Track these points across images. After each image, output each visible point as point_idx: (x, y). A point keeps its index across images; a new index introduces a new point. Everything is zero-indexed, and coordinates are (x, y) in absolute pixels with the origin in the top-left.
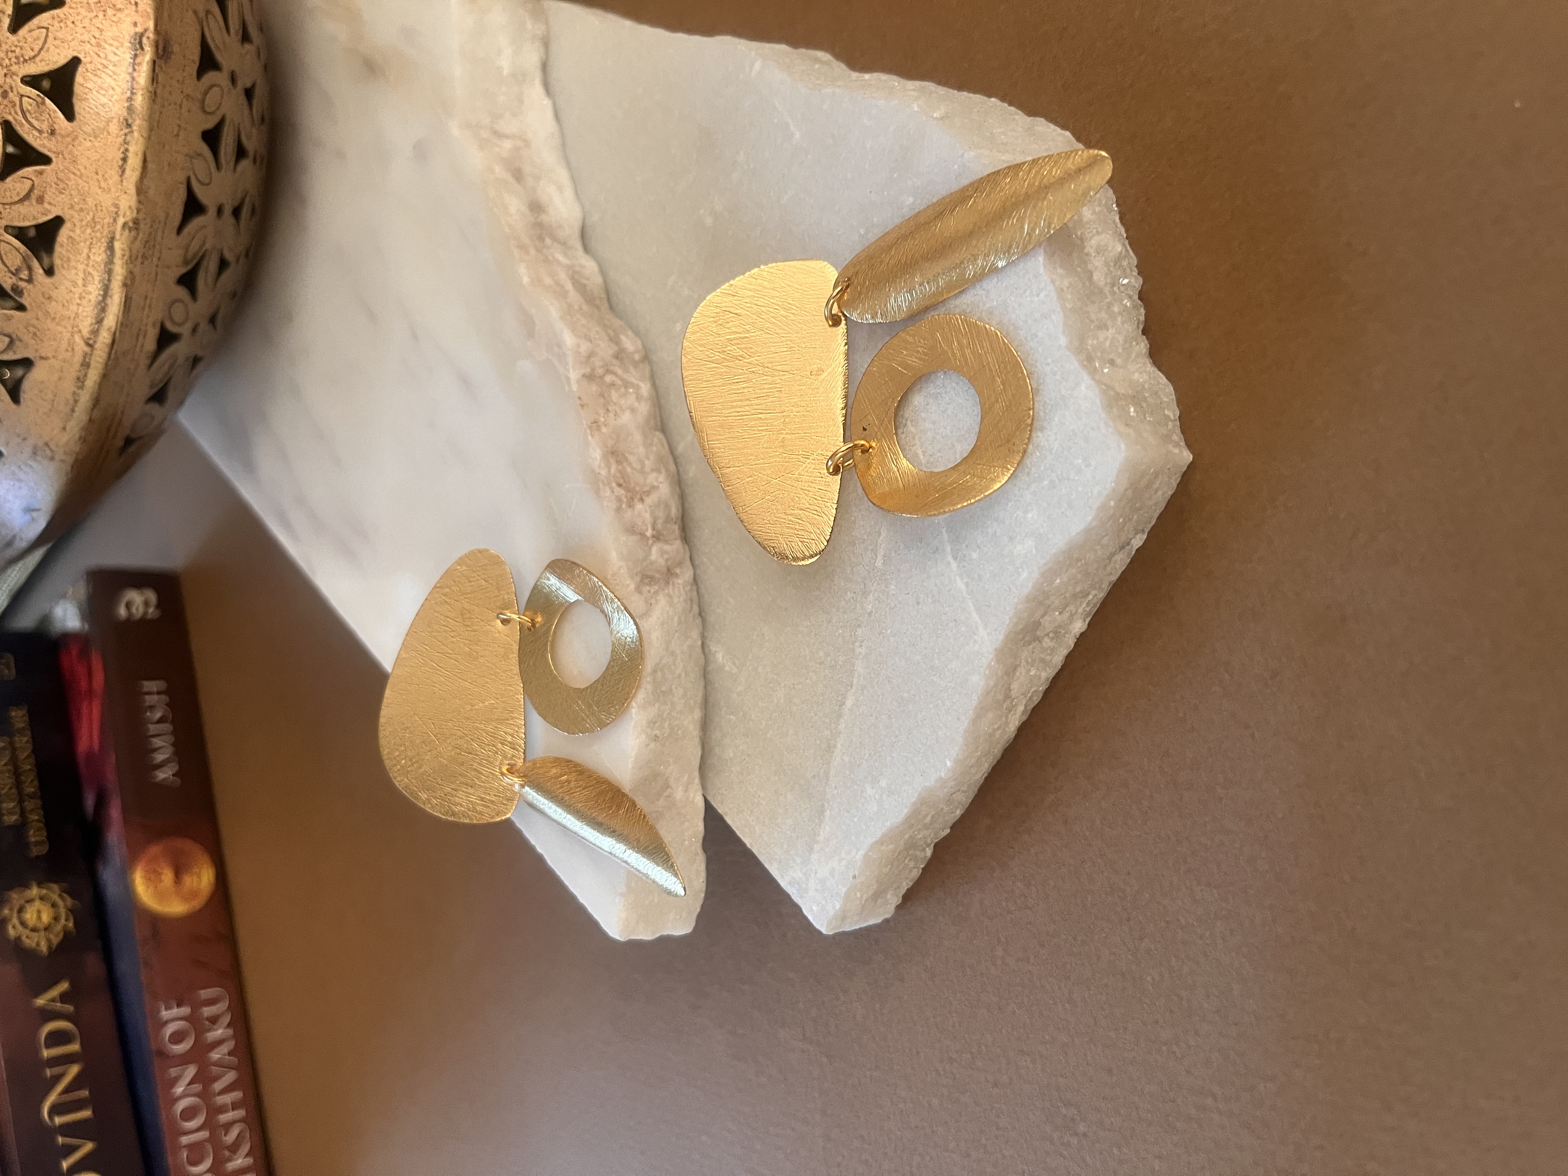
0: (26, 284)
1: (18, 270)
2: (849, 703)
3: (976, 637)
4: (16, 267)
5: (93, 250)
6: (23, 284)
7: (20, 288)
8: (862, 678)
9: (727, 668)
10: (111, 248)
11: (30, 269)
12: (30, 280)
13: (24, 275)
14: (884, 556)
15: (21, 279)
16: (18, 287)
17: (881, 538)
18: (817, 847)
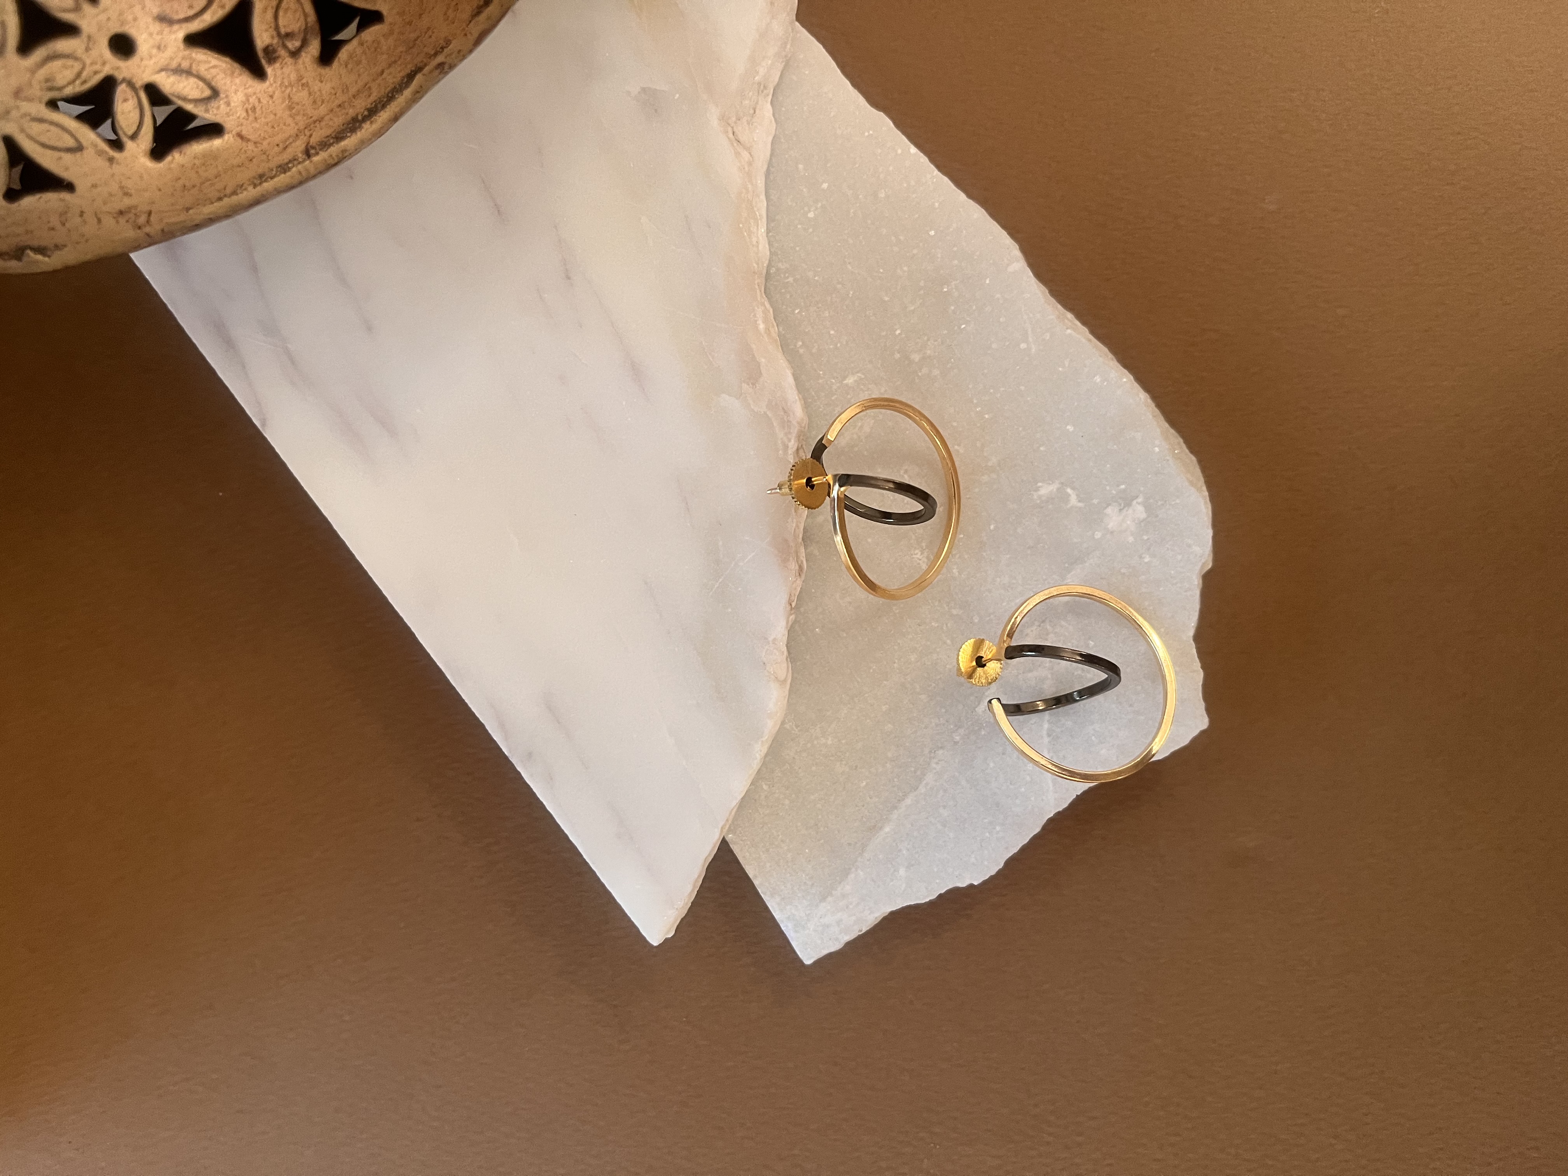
0: (288, 54)
1: (289, 35)
4: (289, 30)
5: (392, 70)
6: (282, 52)
7: (277, 54)
8: (929, 787)
10: (411, 77)
11: (304, 43)
12: (295, 54)
13: (293, 44)
15: (285, 46)
16: (274, 51)
18: (830, 899)
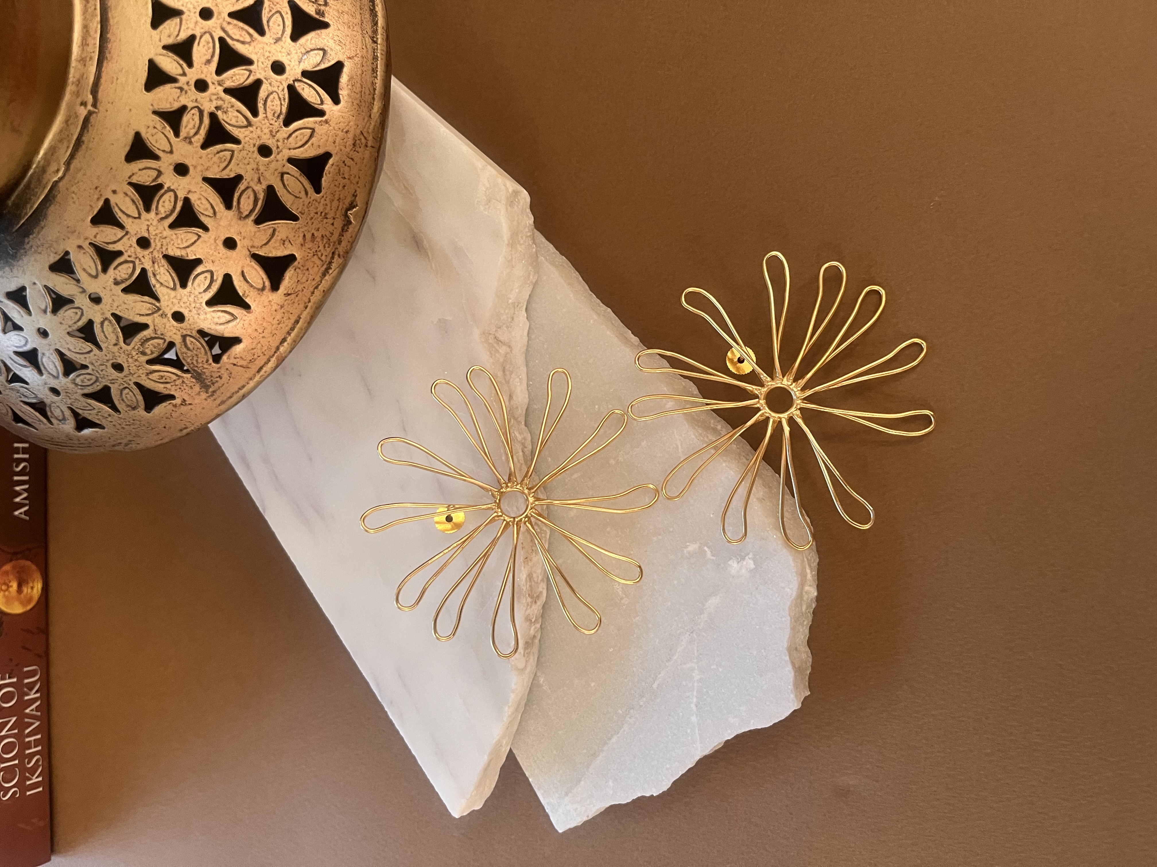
2: (614, 740)
3: (694, 745)
8: (625, 733)
9: (544, 688)
14: (659, 685)
17: (660, 675)
18: (570, 795)
